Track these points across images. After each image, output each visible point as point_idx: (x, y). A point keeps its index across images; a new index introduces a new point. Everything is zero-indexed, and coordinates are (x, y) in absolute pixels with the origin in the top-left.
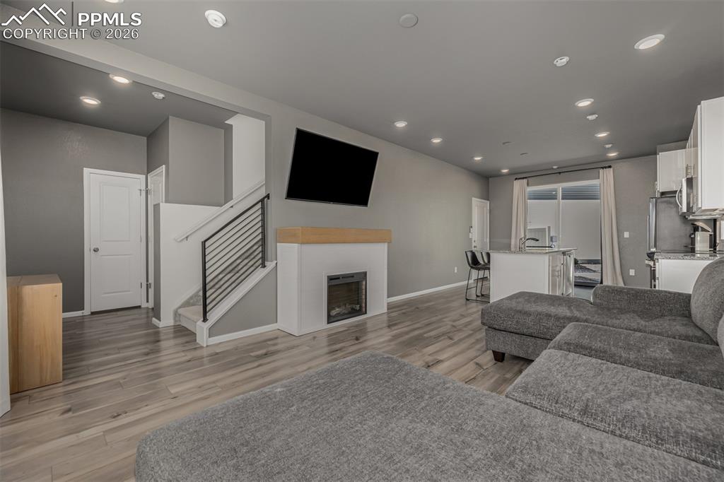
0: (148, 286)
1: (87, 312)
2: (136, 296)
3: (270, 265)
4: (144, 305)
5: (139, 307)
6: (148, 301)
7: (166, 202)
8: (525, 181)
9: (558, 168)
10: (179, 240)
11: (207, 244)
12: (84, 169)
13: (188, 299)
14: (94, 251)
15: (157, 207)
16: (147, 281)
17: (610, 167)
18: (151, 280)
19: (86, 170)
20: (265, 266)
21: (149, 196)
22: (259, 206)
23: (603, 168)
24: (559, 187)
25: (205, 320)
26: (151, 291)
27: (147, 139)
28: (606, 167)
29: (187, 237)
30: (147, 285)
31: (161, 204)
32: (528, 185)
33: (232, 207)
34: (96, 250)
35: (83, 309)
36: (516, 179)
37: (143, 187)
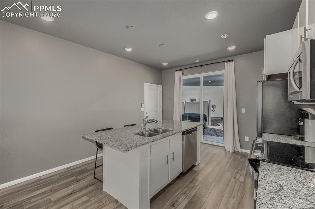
8: (181, 72)
9: (199, 63)
17: (232, 60)
23: (227, 61)
24: (202, 76)
28: (229, 61)
32: (183, 74)
36: (176, 71)
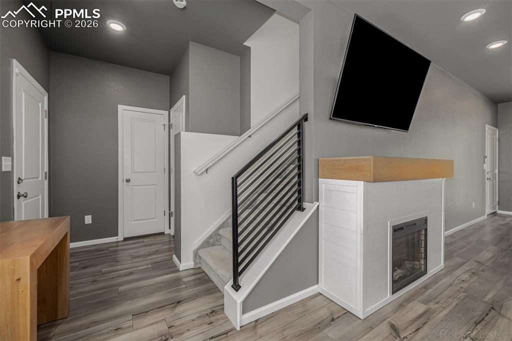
0: (170, 215)
1: (120, 238)
2: (160, 224)
3: (310, 208)
4: (167, 231)
5: (162, 234)
6: (170, 228)
7: (186, 131)
10: (199, 173)
11: (239, 180)
12: (119, 105)
13: (208, 238)
14: (127, 181)
15: (178, 136)
16: (170, 210)
18: (173, 210)
19: (121, 107)
20: (303, 210)
21: (171, 130)
22: (295, 130)
25: (236, 287)
26: (172, 219)
27: (170, 78)
29: (207, 170)
30: (170, 213)
31: (182, 133)
33: (250, 136)
34: (128, 181)
35: (117, 235)
37: (167, 123)
